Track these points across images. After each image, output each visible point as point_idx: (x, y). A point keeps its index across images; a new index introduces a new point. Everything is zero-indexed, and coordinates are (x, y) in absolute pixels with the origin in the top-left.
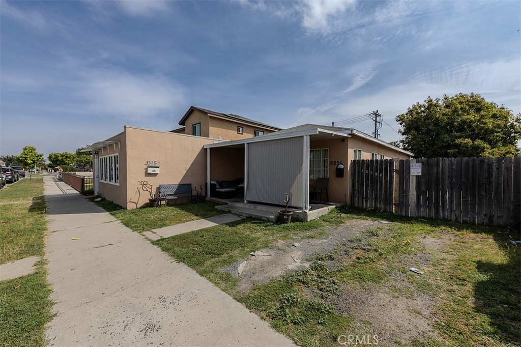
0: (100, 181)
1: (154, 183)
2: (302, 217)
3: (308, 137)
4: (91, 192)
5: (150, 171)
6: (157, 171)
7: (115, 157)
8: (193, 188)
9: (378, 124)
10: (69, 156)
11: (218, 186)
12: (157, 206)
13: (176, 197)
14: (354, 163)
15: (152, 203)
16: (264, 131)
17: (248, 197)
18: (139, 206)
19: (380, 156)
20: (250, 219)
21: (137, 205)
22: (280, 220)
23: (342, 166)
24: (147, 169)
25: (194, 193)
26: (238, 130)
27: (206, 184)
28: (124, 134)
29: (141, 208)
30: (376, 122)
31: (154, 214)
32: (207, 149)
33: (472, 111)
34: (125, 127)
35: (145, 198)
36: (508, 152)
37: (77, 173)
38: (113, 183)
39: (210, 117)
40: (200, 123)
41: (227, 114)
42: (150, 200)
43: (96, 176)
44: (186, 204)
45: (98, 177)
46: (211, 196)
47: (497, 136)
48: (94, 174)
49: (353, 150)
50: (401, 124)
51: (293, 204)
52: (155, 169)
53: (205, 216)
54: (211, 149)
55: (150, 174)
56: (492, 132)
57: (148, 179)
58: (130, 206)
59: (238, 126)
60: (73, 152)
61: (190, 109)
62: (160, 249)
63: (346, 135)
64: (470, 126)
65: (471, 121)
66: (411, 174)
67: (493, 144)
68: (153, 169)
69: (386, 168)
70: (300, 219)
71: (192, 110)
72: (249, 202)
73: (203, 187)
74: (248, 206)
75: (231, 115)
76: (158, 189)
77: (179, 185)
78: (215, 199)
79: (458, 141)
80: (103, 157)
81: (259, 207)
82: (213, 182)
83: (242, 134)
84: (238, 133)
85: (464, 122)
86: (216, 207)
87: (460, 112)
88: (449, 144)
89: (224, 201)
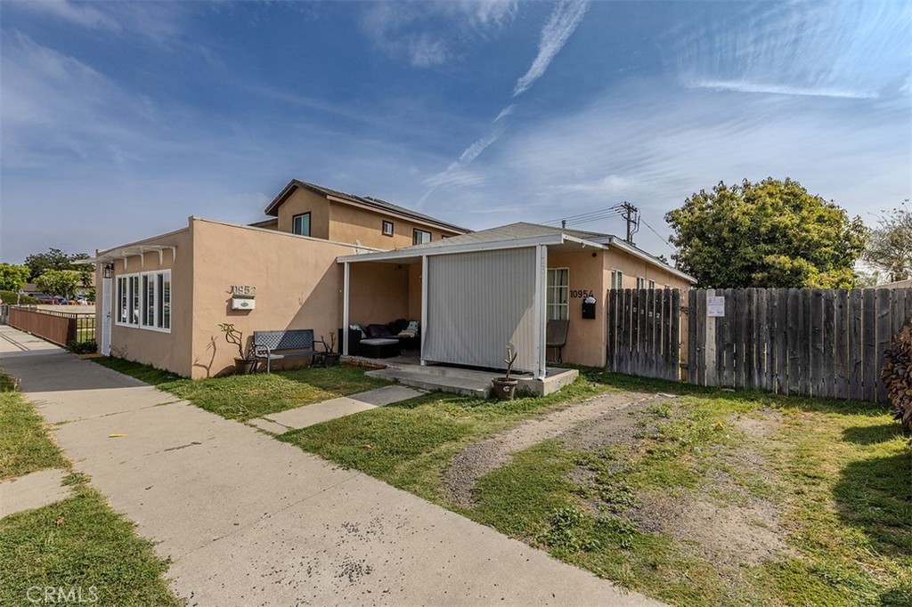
0: (117, 323)
1: (245, 327)
2: (533, 388)
3: (545, 249)
4: (91, 347)
5: (237, 304)
6: (251, 304)
7: (161, 276)
8: (317, 337)
9: (632, 225)
10: (11, 270)
11: (363, 335)
12: (250, 373)
13: (282, 356)
14: (612, 294)
15: (241, 368)
16: (430, 230)
17: (427, 354)
18: (211, 375)
19: (648, 283)
20: (437, 394)
21: (208, 370)
22: (496, 394)
23: (592, 300)
24: (230, 302)
25: (319, 348)
26: (384, 229)
27: (341, 331)
28: (188, 232)
29: (218, 376)
30: (629, 221)
32: (343, 264)
33: (787, 209)
34: (191, 220)
35: (228, 355)
36: (842, 279)
37: (39, 307)
38: (155, 328)
39: (331, 201)
40: (310, 213)
41: (362, 197)
42: (236, 360)
43: (104, 313)
44: (304, 368)
45: (111, 315)
46: (349, 354)
47: (826, 253)
48: (99, 310)
49: (610, 272)
50: (674, 227)
51: (515, 366)
52: (247, 301)
54: (351, 264)
55: (237, 310)
56: (818, 245)
57: (231, 320)
58: (198, 373)
59: (384, 221)
60: (19, 262)
61: (289, 185)
62: (298, 449)
63: (601, 246)
64: (785, 235)
65: (786, 227)
66: (708, 315)
67: (820, 264)
68: (242, 301)
69: (667, 304)
70: (530, 393)
71: (294, 188)
72: (429, 364)
73: (336, 336)
74: (428, 371)
75: (368, 198)
76: (253, 339)
77: (289, 334)
78: (358, 359)
79: (770, 259)
80: (127, 276)
81: (451, 373)
82: (354, 327)
83: (391, 236)
84: (383, 234)
85: (774, 228)
86: (367, 373)
87: (770, 210)
88: (754, 263)
89: (379, 362)
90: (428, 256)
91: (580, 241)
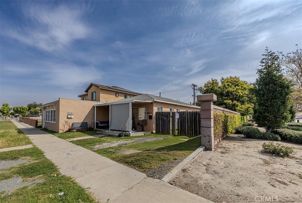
0: (46, 121)
1: (71, 122)
2: (128, 135)
3: (131, 103)
4: (41, 127)
5: (69, 116)
6: (72, 116)
7: (54, 110)
8: (88, 124)
10: (24, 108)
11: (99, 123)
12: (72, 132)
13: (80, 128)
14: (157, 113)
15: (70, 130)
16: (130, 95)
17: (110, 128)
18: (64, 131)
19: (176, 110)
20: (109, 136)
21: (63, 131)
22: (120, 136)
23: (151, 115)
24: (68, 116)
25: (89, 126)
26: (116, 95)
27: (94, 123)
28: (59, 101)
29: (65, 132)
30: (194, 89)
31: (70, 134)
32: (95, 107)
33: (233, 86)
34: (59, 98)
35: (67, 128)
36: (249, 107)
37: (30, 118)
38: (53, 122)
39: (101, 89)
40: (95, 92)
42: (69, 129)
43: (43, 119)
44: (85, 131)
45: (45, 119)
46: (96, 128)
47: (245, 99)
48: (42, 118)
49: (157, 108)
50: (200, 92)
51: (127, 130)
52: (71, 116)
53: (91, 135)
54: (96, 107)
55: (69, 118)
56: (243, 97)
57: (68, 120)
58: (60, 132)
59: (116, 93)
60: (26, 106)
61: (90, 85)
64: (232, 94)
65: (232, 91)
66: (176, 118)
67: (243, 103)
68: (70, 116)
70: (127, 136)
71: (91, 85)
72: (111, 130)
73: (93, 124)
74: (110, 131)
76: (72, 124)
77: (82, 123)
78: (98, 129)
79: (225, 101)
80: (48, 110)
81: (114, 132)
82: (97, 122)
83: (118, 97)
84: (116, 97)
85: (228, 92)
86: (97, 132)
87: (227, 86)
88: (222, 103)
89: (101, 130)
90: (111, 105)
91: (141, 101)
